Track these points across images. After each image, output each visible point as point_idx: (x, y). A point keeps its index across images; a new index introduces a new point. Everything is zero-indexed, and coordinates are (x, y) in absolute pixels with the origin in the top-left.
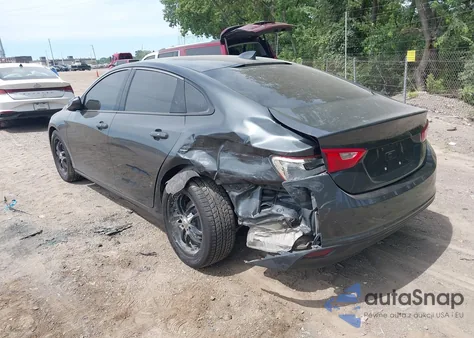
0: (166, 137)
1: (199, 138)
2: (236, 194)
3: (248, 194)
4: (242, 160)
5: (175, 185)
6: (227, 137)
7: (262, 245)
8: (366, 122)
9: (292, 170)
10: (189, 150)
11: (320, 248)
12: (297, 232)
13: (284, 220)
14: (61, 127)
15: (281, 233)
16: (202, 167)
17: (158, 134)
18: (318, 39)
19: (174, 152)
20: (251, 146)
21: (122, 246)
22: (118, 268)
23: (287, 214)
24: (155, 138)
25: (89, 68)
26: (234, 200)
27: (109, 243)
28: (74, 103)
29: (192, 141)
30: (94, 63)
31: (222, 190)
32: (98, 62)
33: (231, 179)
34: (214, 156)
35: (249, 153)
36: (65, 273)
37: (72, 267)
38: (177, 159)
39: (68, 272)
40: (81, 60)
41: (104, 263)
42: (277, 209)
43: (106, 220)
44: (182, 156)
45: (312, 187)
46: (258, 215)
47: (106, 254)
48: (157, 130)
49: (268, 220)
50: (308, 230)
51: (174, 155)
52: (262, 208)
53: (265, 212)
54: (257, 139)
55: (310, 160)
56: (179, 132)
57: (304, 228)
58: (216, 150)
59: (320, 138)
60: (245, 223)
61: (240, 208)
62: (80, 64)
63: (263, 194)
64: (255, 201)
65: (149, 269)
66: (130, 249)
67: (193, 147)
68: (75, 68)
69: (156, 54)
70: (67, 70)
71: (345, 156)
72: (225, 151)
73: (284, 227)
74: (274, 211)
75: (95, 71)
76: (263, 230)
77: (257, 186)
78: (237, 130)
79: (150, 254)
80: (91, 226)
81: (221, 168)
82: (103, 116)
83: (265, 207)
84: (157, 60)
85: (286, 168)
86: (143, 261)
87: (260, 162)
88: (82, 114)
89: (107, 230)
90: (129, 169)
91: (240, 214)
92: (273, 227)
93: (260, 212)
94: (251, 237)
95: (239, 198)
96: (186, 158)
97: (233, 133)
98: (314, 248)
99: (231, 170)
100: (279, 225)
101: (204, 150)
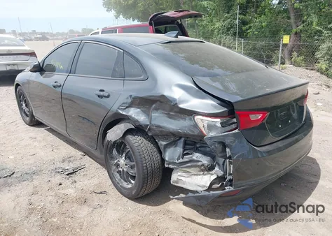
0: (108, 96)
1: (135, 99)
2: (164, 143)
3: (173, 144)
4: (170, 117)
5: (114, 134)
6: (158, 99)
7: (184, 184)
8: (269, 90)
9: (210, 127)
10: (127, 107)
11: (232, 189)
12: (212, 174)
13: (203, 165)
14: (24, 83)
15: (200, 175)
16: (137, 121)
17: (102, 93)
18: (214, 25)
19: (115, 109)
20: (178, 107)
21: (78, 185)
22: (75, 205)
23: (205, 160)
24: (99, 96)
25: (47, 39)
26: (162, 148)
27: (67, 182)
28: (35, 66)
29: (130, 100)
30: (51, 36)
31: (153, 140)
32: (54, 35)
33: (161, 131)
34: (147, 113)
35: (175, 112)
36: (31, 210)
37: (37, 204)
38: (117, 114)
39: (33, 209)
40: (41, 33)
41: (63, 200)
42: (197, 156)
43: (64, 161)
44: (121, 112)
45: (228, 141)
46: (181, 160)
47: (65, 192)
48: (101, 91)
49: (189, 164)
50: (221, 173)
51: (115, 111)
52: (184, 155)
53: (187, 158)
54: (183, 102)
55: (225, 119)
56: (119, 93)
57: (218, 171)
58: (149, 109)
59: (235, 102)
60: (171, 166)
61: (167, 154)
62: (41, 36)
63: (185, 144)
64: (179, 150)
65: (101, 206)
66: (85, 188)
67: (131, 105)
68: (37, 39)
69: (100, 31)
70: (31, 40)
71: (253, 117)
72: (156, 109)
73: (202, 170)
74: (194, 158)
75: (52, 41)
76: (185, 172)
77: (181, 138)
78: (166, 93)
79: (101, 193)
80: (52, 167)
81: (153, 123)
82: (58, 78)
83: (187, 154)
84: (100, 36)
85: (206, 125)
86: (96, 199)
87: (185, 119)
88: (42, 74)
89: (65, 170)
90: (81, 119)
91: (167, 159)
92: (193, 170)
93: (183, 158)
94: (174, 177)
95: (166, 146)
96: (124, 113)
97: (163, 96)
98: (228, 189)
99: (161, 125)
100: (198, 169)
101: (139, 108)
